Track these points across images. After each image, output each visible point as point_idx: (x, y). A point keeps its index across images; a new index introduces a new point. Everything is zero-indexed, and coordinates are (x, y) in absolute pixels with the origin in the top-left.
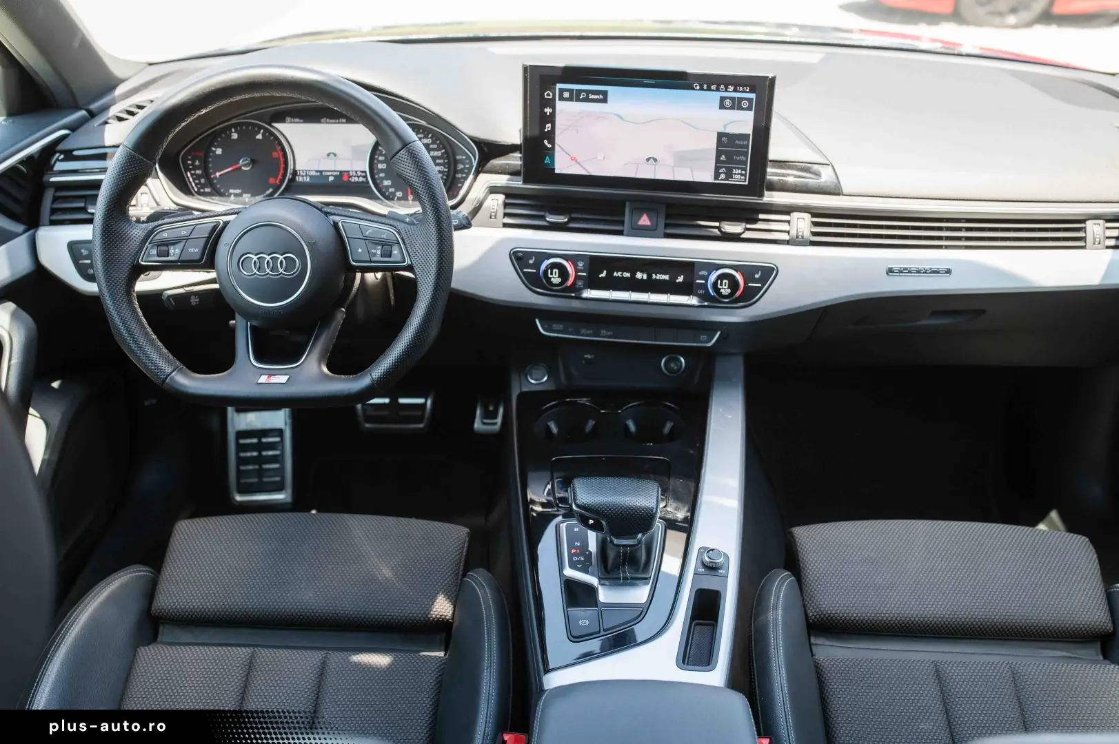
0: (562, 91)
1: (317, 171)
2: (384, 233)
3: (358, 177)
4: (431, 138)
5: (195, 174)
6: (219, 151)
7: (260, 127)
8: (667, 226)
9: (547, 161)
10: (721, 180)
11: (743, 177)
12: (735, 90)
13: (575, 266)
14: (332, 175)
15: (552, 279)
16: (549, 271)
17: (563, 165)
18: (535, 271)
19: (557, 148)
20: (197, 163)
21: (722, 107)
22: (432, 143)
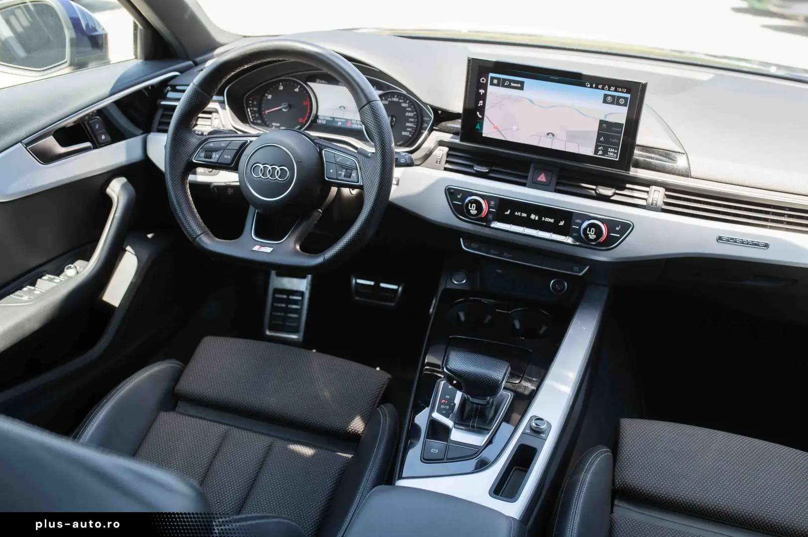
0: (492, 78)
1: (331, 117)
2: (348, 161)
3: (358, 124)
4: (408, 103)
5: (253, 110)
6: (270, 97)
7: (299, 84)
8: (558, 184)
9: (478, 127)
10: (599, 155)
11: (615, 155)
12: (616, 90)
13: (489, 204)
14: (340, 121)
15: (471, 211)
16: (470, 204)
17: (488, 131)
18: (460, 203)
19: (485, 119)
20: (255, 103)
21: (605, 101)
22: (409, 107)
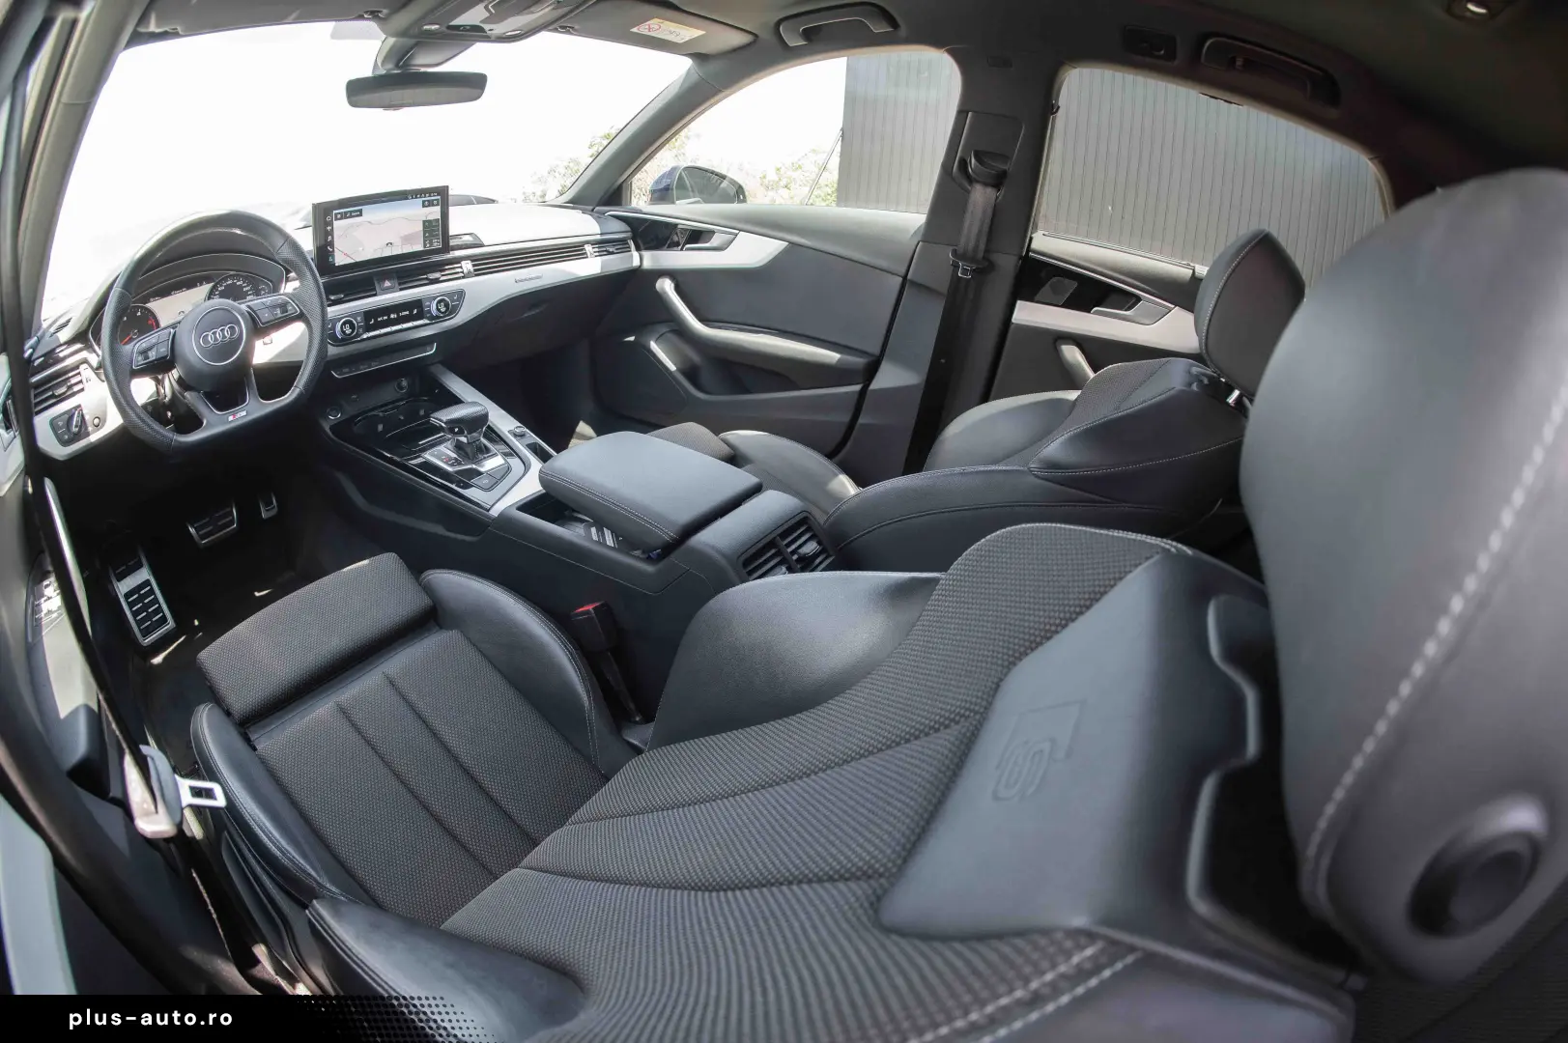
0: (336, 215)
2: (279, 300)
8: (400, 284)
9: (331, 259)
10: (427, 248)
11: (438, 245)
12: (429, 196)
13: (356, 320)
15: (347, 330)
16: (344, 325)
17: (340, 259)
18: (332, 331)
19: (335, 250)
21: (424, 206)
